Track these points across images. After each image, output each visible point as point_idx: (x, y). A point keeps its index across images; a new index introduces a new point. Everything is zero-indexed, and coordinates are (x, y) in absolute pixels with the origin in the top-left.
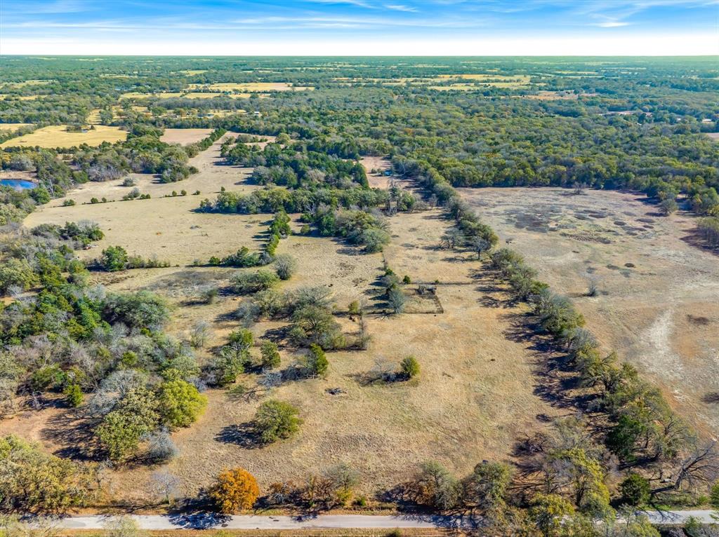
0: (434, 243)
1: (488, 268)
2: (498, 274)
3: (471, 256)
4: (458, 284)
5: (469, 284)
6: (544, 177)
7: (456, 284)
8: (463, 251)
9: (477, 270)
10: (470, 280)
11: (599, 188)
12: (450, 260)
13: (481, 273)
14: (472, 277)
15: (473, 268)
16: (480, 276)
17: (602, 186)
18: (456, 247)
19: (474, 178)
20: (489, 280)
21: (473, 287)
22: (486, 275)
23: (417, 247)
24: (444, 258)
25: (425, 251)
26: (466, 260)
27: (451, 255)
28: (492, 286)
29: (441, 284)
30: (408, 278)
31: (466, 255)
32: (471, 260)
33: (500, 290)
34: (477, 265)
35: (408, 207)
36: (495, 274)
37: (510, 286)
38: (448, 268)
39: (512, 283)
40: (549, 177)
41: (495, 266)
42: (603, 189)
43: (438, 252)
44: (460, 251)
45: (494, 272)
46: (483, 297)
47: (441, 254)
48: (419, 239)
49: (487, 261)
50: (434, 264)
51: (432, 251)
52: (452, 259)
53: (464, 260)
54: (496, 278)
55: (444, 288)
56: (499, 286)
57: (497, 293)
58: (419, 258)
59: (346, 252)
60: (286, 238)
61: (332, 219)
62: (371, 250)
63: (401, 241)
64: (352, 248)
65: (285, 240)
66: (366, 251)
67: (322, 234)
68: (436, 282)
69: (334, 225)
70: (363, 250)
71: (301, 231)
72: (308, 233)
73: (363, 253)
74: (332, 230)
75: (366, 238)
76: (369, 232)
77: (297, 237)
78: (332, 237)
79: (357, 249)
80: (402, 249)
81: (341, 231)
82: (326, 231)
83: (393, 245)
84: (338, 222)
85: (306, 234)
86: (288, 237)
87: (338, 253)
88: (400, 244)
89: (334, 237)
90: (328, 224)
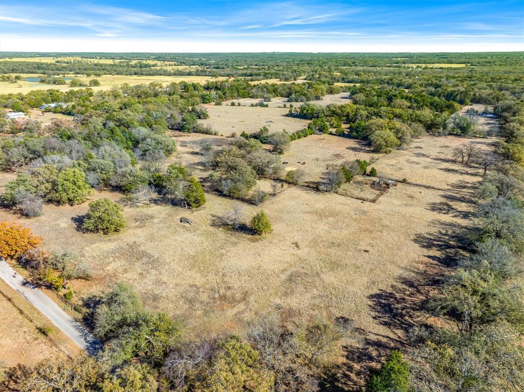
0: (451, 157)
4: (428, 187)
8: (475, 167)
10: (447, 187)
12: (449, 171)
13: (470, 185)
14: (452, 186)
16: (463, 187)
18: (473, 164)
20: (469, 192)
22: (473, 188)
23: (428, 157)
25: (431, 161)
26: (468, 174)
27: (456, 167)
28: (468, 197)
29: (408, 183)
30: (376, 171)
31: (473, 170)
32: (474, 175)
34: (475, 179)
35: (462, 132)
44: (471, 167)
46: (441, 203)
47: (446, 165)
48: (439, 152)
50: (426, 170)
52: (453, 170)
53: (465, 173)
55: (407, 187)
57: (464, 204)
58: (418, 163)
59: (354, 149)
60: (321, 134)
61: (363, 123)
62: (377, 150)
63: (418, 151)
64: (363, 148)
65: (318, 136)
66: (373, 152)
67: (350, 136)
68: (403, 180)
69: (362, 129)
70: (372, 151)
71: (336, 132)
72: (342, 135)
73: (368, 152)
74: (360, 133)
75: (373, 137)
76: (377, 132)
77: (331, 135)
78: (359, 139)
79: (367, 149)
80: (409, 155)
81: (368, 136)
82: (354, 134)
83: (406, 152)
84: (366, 126)
85: (340, 135)
86: (323, 135)
87: (347, 148)
88: (415, 152)
89: (361, 139)
90: (358, 127)
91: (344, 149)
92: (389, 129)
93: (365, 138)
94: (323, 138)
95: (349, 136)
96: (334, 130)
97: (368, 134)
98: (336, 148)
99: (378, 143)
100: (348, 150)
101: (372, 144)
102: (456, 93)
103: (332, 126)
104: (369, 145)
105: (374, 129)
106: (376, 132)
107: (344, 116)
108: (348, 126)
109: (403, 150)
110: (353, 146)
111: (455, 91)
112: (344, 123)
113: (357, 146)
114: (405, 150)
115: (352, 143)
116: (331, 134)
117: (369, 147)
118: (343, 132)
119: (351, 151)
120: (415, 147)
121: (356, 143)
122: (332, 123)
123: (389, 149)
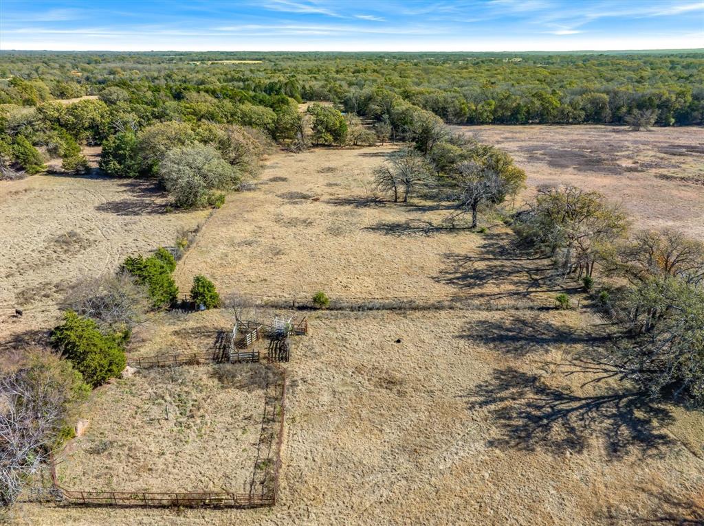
0: (362, 192)
1: (503, 252)
2: (537, 270)
3: (452, 219)
4: (400, 308)
5: (438, 307)
6: (575, 109)
7: (392, 309)
8: (431, 208)
9: (468, 258)
10: (443, 292)
11: (667, 125)
12: (392, 229)
13: (480, 265)
14: (451, 282)
15: (457, 251)
16: (479, 277)
17: (673, 120)
18: (416, 201)
19: (461, 109)
20: (511, 294)
21: (453, 322)
22: (499, 274)
23: (316, 200)
24: (375, 223)
25: (331, 208)
26: (439, 229)
27: (395, 216)
28: (528, 315)
29: (335, 307)
30: (210, 287)
31: (436, 218)
32: (452, 229)
33: (563, 337)
34: (469, 243)
35: (335, 140)
36: (529, 271)
37: (597, 320)
38: (378, 249)
39: (600, 303)
40: (583, 109)
41: (525, 244)
42: (673, 126)
43: (361, 210)
44: (424, 209)
45: (526, 263)
46: (498, 374)
47: (371, 215)
48: (330, 185)
49: (495, 231)
50: (340, 239)
51: (348, 208)
52: (398, 226)
53: (430, 230)
54: (535, 283)
55: (342, 326)
56: (555, 319)
57: (555, 354)
58: (308, 223)
59: (120, 208)
60: (21, 178)
61: (130, 136)
62: (185, 203)
63: (283, 188)
64: (147, 200)
65: (11, 183)
66: (178, 206)
67: (106, 171)
68: (315, 300)
69: (132, 150)
70: (171, 205)
71: (64, 166)
72: (83, 172)
73: (163, 210)
74: (129, 162)
75: (166, 168)
76: (173, 153)
77: (51, 178)
78: (130, 177)
79: (159, 201)
80: (272, 203)
81: (151, 166)
82: (114, 165)
83: (258, 195)
84: (141, 143)
85: (77, 174)
86: (29, 178)
87: (98, 209)
88: (279, 193)
89: (136, 178)
90: (118, 148)
91: (90, 212)
92: (201, 141)
93: (146, 173)
94: (26, 187)
95: (102, 173)
96: (57, 163)
97: (150, 162)
98: (64, 214)
99: (183, 182)
100: (104, 215)
101: (169, 185)
102: (278, 86)
103: (53, 152)
104: (161, 187)
105: (163, 148)
106: (170, 153)
107: (86, 129)
108: (99, 150)
109: (249, 190)
110: (118, 198)
111: (276, 84)
112: (89, 145)
113: (128, 197)
114: (254, 190)
115: (113, 191)
116: (51, 173)
117: (163, 196)
118: (84, 164)
119: (111, 216)
120: (271, 180)
121: (123, 188)
122: (51, 146)
123: (218, 193)
